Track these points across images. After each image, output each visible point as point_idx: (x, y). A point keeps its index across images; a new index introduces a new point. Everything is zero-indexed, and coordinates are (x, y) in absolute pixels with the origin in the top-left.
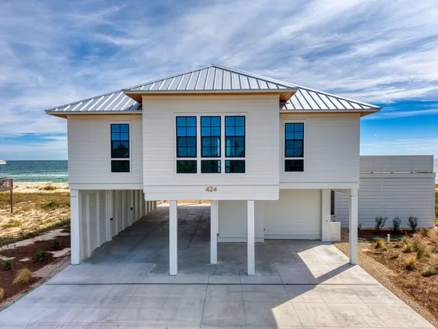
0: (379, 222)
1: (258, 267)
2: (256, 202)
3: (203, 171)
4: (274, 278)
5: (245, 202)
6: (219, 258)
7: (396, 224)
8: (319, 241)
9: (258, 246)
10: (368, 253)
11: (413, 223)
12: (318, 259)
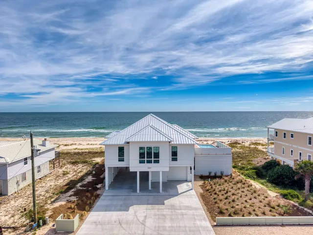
0: (210, 173)
1: (163, 190)
2: (162, 172)
3: (147, 163)
4: (167, 194)
5: (159, 172)
6: (152, 188)
7: (215, 174)
8: (186, 181)
9: (163, 183)
10: (200, 186)
11: (222, 173)
12: (182, 187)
